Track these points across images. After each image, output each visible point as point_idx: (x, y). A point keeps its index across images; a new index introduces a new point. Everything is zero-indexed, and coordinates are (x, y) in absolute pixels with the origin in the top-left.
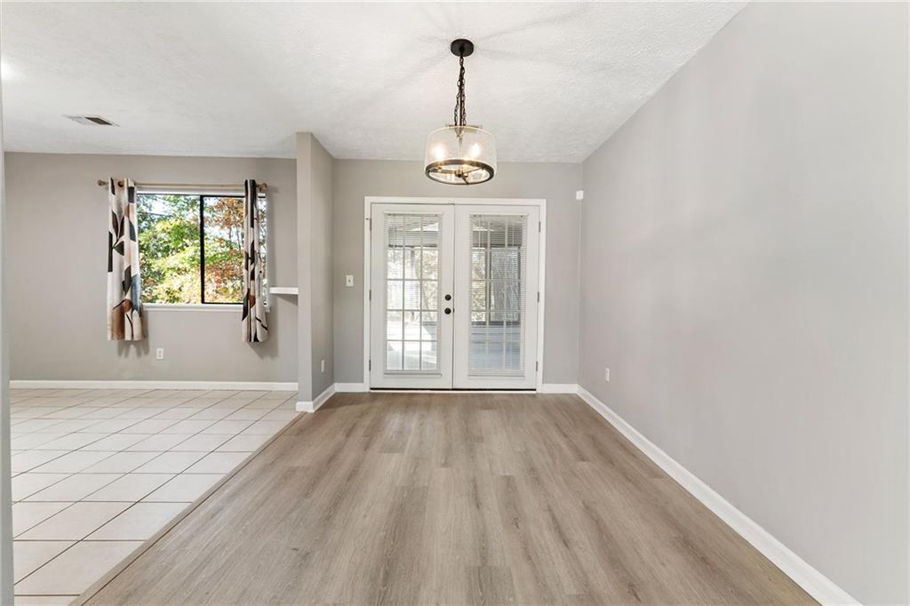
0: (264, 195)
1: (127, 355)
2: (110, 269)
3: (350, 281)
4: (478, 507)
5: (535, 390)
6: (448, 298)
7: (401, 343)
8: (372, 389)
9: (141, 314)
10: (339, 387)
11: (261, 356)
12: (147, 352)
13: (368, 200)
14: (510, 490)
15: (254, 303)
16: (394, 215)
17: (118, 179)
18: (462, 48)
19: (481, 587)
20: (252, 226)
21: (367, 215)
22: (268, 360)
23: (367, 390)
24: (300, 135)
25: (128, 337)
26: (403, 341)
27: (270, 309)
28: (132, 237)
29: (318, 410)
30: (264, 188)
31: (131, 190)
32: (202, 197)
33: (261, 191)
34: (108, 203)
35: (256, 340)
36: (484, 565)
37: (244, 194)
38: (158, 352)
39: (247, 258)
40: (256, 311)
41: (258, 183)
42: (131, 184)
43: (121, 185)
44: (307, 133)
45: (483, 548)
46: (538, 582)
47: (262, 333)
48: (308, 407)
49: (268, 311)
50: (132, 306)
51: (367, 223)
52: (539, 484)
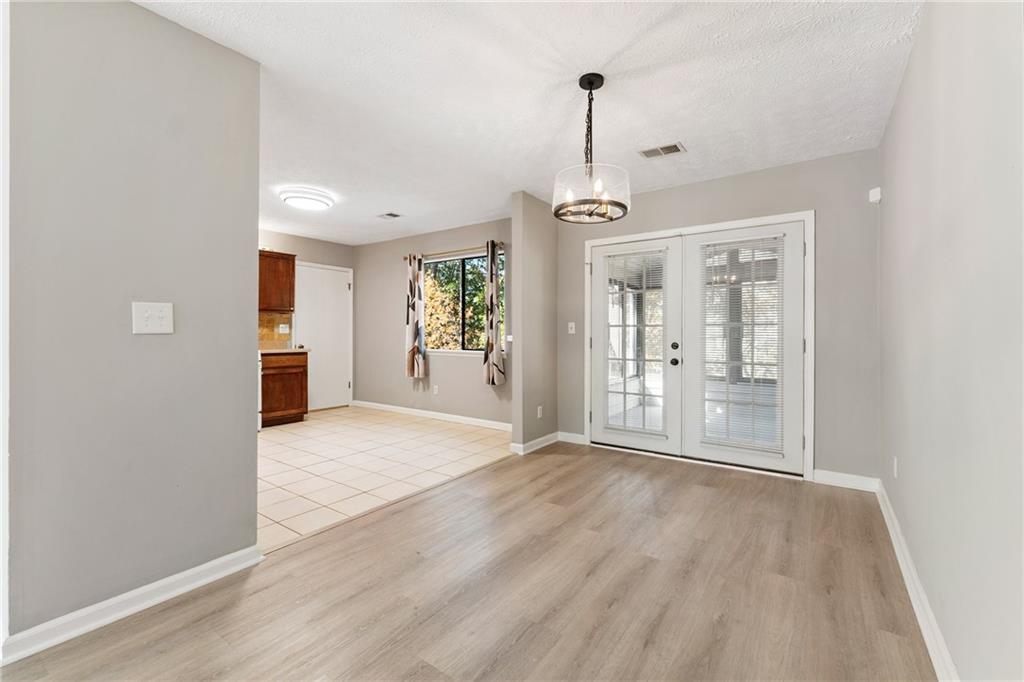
0: (502, 252)
1: (418, 390)
2: (408, 323)
3: (572, 328)
4: (588, 575)
5: (802, 476)
6: (675, 346)
7: (622, 395)
8: (592, 442)
9: (424, 358)
10: (562, 436)
11: (500, 398)
12: (428, 388)
13: (588, 244)
14: (642, 571)
15: (492, 350)
16: (614, 256)
17: (413, 253)
18: (591, 82)
19: (520, 638)
20: (492, 281)
21: (588, 260)
22: (505, 401)
23: (588, 443)
24: (514, 194)
25: (416, 376)
26: (625, 393)
27: (507, 355)
28: (420, 298)
29: (529, 454)
30: (502, 245)
31: (420, 261)
32: (463, 260)
33: (501, 249)
34: (407, 273)
35: (493, 383)
36: (541, 623)
37: (485, 254)
38: (435, 388)
39: (488, 310)
40: (493, 357)
41: (496, 241)
42: (420, 257)
43: (415, 258)
44: (519, 192)
45: (555, 610)
46: (575, 660)
47: (498, 377)
48: (519, 449)
49: (505, 357)
50: (419, 351)
51: (587, 268)
52: (684, 577)
